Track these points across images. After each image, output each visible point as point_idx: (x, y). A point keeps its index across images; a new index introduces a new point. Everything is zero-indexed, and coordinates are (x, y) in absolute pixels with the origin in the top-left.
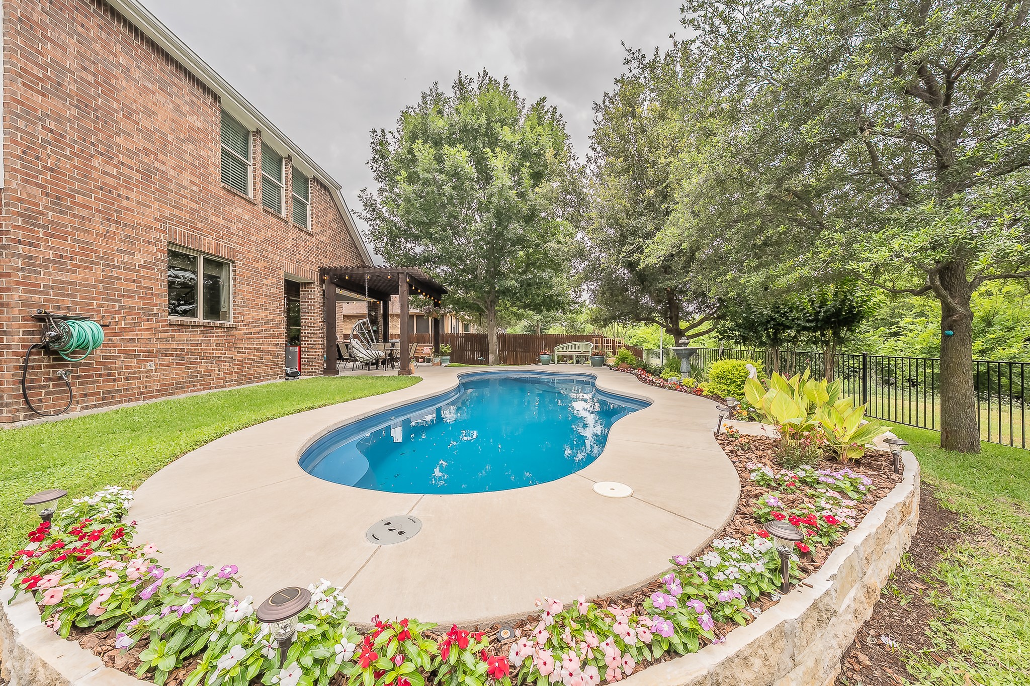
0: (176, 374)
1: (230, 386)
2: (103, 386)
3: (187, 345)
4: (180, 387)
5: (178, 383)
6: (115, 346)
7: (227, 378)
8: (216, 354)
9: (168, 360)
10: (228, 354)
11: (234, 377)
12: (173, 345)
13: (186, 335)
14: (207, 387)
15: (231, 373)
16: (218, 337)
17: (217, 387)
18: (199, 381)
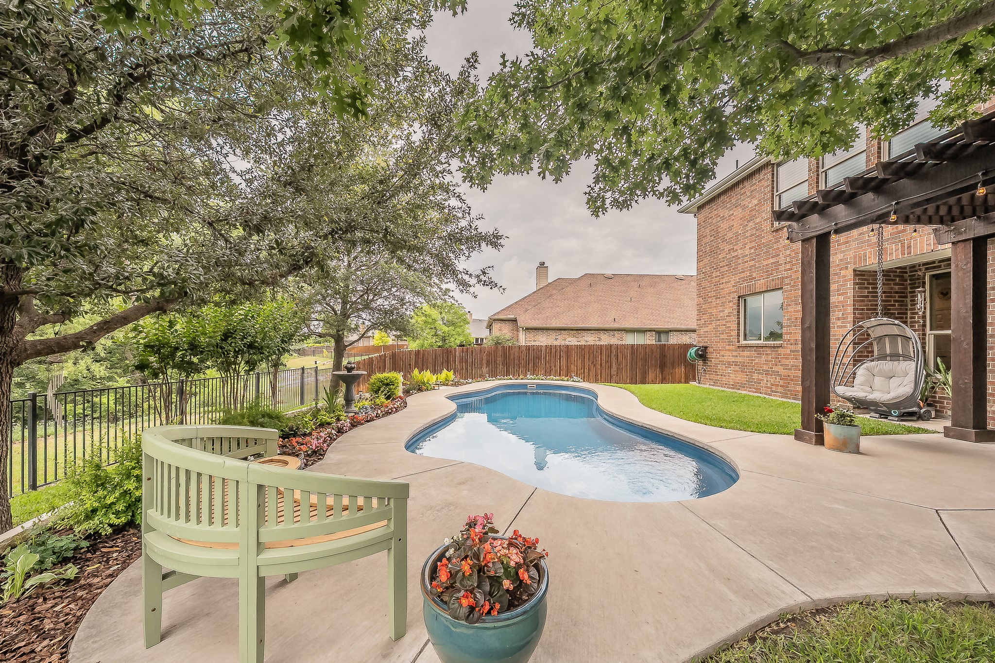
0: (741, 378)
1: (775, 396)
2: (713, 377)
3: (747, 360)
4: (742, 386)
5: (741, 383)
6: (718, 358)
7: (774, 388)
8: (765, 367)
9: (737, 368)
10: (775, 369)
11: (780, 389)
12: (739, 359)
13: (746, 353)
14: (758, 391)
15: (777, 385)
16: (767, 354)
17: (766, 394)
18: (753, 385)
